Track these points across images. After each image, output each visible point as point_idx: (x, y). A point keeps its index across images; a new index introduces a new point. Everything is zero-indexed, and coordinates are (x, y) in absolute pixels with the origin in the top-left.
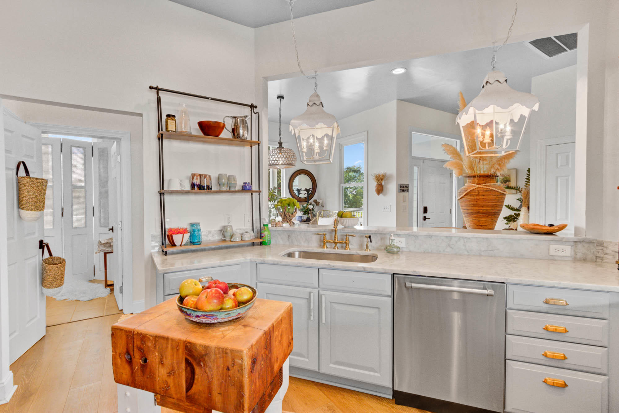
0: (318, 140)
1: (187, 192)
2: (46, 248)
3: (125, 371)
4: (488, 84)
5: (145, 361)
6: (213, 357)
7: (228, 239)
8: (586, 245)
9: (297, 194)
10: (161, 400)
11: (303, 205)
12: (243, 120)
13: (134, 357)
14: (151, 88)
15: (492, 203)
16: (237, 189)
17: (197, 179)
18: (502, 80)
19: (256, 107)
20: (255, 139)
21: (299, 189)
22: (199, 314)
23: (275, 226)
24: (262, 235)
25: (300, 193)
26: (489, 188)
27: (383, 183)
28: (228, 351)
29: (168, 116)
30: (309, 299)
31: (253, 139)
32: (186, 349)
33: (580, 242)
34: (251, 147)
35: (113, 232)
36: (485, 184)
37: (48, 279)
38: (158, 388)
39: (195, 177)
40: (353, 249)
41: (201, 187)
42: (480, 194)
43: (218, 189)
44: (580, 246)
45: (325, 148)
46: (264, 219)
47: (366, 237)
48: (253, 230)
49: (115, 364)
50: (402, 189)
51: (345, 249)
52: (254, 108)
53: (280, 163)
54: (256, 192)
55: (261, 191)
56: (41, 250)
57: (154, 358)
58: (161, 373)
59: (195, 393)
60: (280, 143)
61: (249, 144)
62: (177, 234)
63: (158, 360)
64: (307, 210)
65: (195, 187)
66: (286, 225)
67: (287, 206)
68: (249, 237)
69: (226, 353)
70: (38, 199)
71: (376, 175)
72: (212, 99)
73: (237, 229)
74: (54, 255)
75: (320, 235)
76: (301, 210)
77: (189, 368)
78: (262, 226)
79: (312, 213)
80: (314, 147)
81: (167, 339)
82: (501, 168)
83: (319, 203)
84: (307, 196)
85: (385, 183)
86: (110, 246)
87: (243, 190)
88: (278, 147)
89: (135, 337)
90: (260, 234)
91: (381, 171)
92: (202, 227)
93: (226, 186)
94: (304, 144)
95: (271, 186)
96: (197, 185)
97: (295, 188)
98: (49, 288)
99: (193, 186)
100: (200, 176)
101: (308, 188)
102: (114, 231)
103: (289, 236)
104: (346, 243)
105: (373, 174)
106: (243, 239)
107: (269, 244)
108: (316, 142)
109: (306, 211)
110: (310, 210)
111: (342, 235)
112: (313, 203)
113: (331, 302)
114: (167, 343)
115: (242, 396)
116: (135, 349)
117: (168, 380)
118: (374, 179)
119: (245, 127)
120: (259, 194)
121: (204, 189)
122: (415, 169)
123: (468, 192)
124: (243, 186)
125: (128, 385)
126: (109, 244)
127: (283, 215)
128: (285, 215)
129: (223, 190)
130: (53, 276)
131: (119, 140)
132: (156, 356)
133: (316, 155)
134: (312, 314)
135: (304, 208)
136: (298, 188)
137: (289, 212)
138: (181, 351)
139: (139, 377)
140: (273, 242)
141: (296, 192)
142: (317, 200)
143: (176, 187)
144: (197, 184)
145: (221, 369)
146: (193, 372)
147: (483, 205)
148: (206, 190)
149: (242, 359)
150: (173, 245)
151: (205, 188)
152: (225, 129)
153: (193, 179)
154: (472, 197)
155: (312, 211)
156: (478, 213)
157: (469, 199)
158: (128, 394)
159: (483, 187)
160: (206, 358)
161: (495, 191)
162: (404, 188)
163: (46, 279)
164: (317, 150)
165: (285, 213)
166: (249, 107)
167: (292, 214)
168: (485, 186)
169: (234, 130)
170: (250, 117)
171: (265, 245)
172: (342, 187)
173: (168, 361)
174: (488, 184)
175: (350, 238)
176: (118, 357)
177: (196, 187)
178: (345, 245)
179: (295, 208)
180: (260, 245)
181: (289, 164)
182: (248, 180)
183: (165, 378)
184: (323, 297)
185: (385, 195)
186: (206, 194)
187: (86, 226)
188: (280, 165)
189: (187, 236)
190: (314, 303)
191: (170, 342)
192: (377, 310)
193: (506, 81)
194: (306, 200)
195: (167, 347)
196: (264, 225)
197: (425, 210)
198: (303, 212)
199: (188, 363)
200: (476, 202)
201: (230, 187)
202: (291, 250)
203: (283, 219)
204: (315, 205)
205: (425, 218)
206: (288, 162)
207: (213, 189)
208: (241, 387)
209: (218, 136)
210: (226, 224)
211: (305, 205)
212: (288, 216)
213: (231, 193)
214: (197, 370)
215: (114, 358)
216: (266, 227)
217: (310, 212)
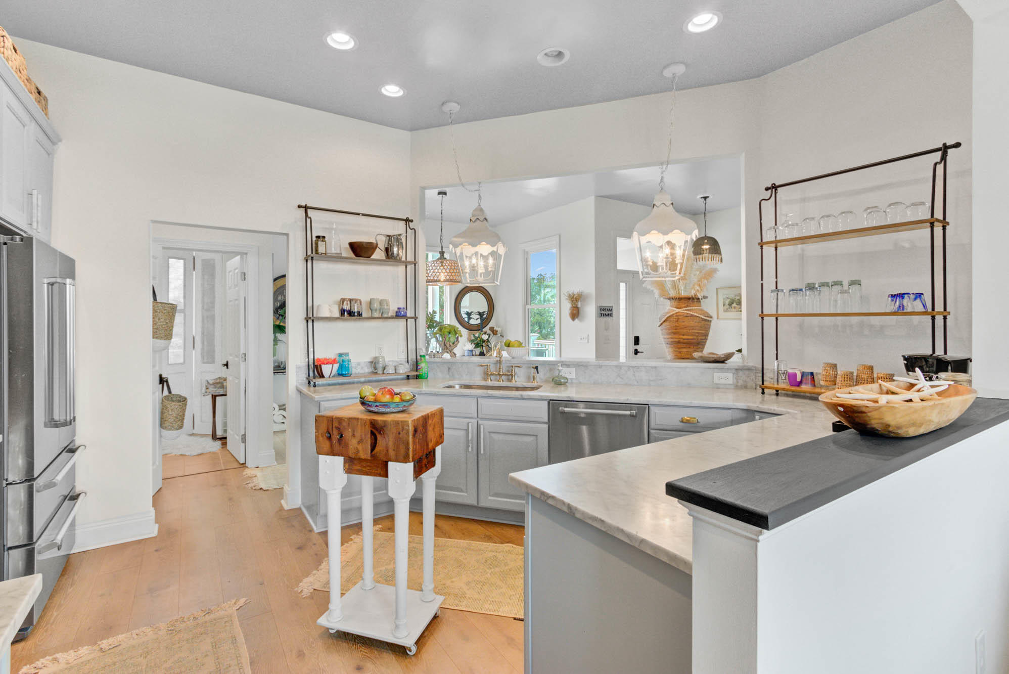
0: (483, 258)
1: (337, 319)
2: (165, 383)
3: (326, 445)
4: (655, 207)
5: (341, 436)
6: (389, 427)
7: (380, 371)
8: (747, 372)
9: (466, 319)
10: (349, 469)
11: (474, 335)
12: (397, 238)
13: (333, 434)
14: (300, 207)
15: (693, 331)
16: (390, 315)
17: (347, 304)
18: (668, 203)
19: (412, 221)
20: (410, 258)
21: (470, 312)
22: (378, 404)
23: (433, 357)
24: (419, 367)
25: (471, 318)
26: (689, 312)
27: (579, 306)
28: (400, 422)
29: (318, 237)
30: (467, 430)
31: (408, 259)
32: (371, 424)
33: (741, 369)
34: (406, 266)
35: (227, 368)
36: (686, 309)
37: (170, 420)
38: (351, 453)
39: (345, 303)
40: (520, 380)
41: (351, 313)
42: (680, 320)
43: (370, 315)
44: (741, 373)
45: (490, 269)
46: (421, 349)
47: (533, 368)
48: (408, 362)
49: (317, 441)
50: (603, 312)
51: (510, 381)
52: (410, 223)
53: (442, 280)
54: (412, 318)
55: (417, 318)
56: (161, 385)
57: (348, 434)
58: (353, 443)
59: (377, 453)
60: (442, 253)
61: (404, 264)
62: (327, 364)
63: (351, 434)
64: (480, 341)
65: (344, 313)
66: (447, 356)
67: (447, 334)
68: (404, 369)
69: (398, 423)
70: (168, 326)
71: (570, 295)
72: (363, 215)
73: (389, 361)
74: (173, 392)
75: (483, 367)
76: (472, 341)
77: (373, 437)
78: (419, 357)
79: (488, 346)
80: (478, 268)
81: (358, 419)
82: (701, 290)
83: (497, 331)
84: (480, 322)
85: (581, 304)
86: (223, 387)
87: (397, 316)
88: (439, 259)
89: (334, 420)
90: (416, 366)
91: (576, 289)
92: (351, 357)
93: (378, 312)
94: (467, 263)
95: (430, 310)
96: (347, 311)
97: (463, 311)
98: (170, 430)
99: (342, 312)
100: (351, 300)
101: (481, 311)
102: (229, 367)
103: (449, 369)
104: (512, 375)
105: (565, 293)
106: (398, 371)
107: (427, 378)
108: (480, 261)
109: (479, 344)
110: (484, 341)
111: (508, 367)
112: (489, 332)
113: (489, 432)
114: (358, 422)
115: (408, 449)
116: (334, 429)
117: (358, 447)
118: (567, 299)
119: (400, 245)
120: (415, 321)
121: (354, 316)
122: (622, 286)
123: (667, 318)
124: (397, 312)
125: (328, 455)
126: (221, 383)
127: (443, 345)
128: (445, 345)
129: (375, 316)
130: (175, 415)
131: (243, 254)
132: (349, 432)
133: (481, 276)
134: (470, 445)
135: (476, 338)
136: (468, 310)
137: (449, 341)
138: (367, 426)
139: (337, 447)
140: (430, 375)
141: (465, 316)
142: (494, 328)
143: (325, 313)
144: (347, 309)
145: (394, 434)
146: (376, 439)
147: (683, 333)
148: (357, 316)
149: (409, 426)
150: (322, 376)
151: (356, 314)
152: (378, 248)
153: (343, 304)
154: (671, 324)
155: (487, 342)
156: (679, 342)
157: (668, 327)
158: (328, 461)
159: (683, 311)
160: (385, 428)
161: (696, 316)
162: (606, 312)
163: (166, 419)
164: (481, 270)
165: (444, 343)
166: (404, 222)
167: (453, 343)
168: (686, 310)
169: (387, 250)
170: (404, 235)
171: (421, 378)
172: (528, 309)
173: (358, 434)
174: (690, 308)
175: (517, 369)
176: (320, 436)
177: (346, 313)
178: (510, 377)
179: (456, 337)
180: (417, 378)
181: (452, 281)
182: (402, 305)
183: (356, 445)
184: (482, 426)
185: (581, 321)
186: (355, 320)
187: (184, 362)
188: (441, 282)
189: (336, 366)
190: (472, 433)
191: (360, 421)
192: (535, 437)
193: (672, 204)
194: (480, 328)
195: (357, 424)
196: (421, 356)
197: (637, 340)
198: (475, 344)
199: (372, 433)
200: (676, 329)
201: (382, 313)
202: (451, 383)
203: (443, 349)
204: (492, 334)
205: (636, 352)
206: (451, 278)
207: (364, 315)
208: (408, 444)
209: (369, 257)
210: (377, 355)
211: (477, 335)
212: (448, 346)
213: (384, 320)
214: (379, 437)
215: (317, 437)
216: (423, 358)
217: (484, 344)
